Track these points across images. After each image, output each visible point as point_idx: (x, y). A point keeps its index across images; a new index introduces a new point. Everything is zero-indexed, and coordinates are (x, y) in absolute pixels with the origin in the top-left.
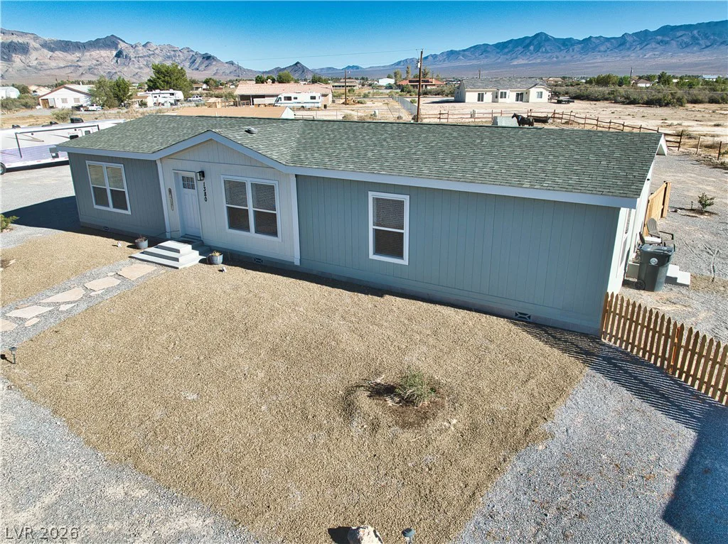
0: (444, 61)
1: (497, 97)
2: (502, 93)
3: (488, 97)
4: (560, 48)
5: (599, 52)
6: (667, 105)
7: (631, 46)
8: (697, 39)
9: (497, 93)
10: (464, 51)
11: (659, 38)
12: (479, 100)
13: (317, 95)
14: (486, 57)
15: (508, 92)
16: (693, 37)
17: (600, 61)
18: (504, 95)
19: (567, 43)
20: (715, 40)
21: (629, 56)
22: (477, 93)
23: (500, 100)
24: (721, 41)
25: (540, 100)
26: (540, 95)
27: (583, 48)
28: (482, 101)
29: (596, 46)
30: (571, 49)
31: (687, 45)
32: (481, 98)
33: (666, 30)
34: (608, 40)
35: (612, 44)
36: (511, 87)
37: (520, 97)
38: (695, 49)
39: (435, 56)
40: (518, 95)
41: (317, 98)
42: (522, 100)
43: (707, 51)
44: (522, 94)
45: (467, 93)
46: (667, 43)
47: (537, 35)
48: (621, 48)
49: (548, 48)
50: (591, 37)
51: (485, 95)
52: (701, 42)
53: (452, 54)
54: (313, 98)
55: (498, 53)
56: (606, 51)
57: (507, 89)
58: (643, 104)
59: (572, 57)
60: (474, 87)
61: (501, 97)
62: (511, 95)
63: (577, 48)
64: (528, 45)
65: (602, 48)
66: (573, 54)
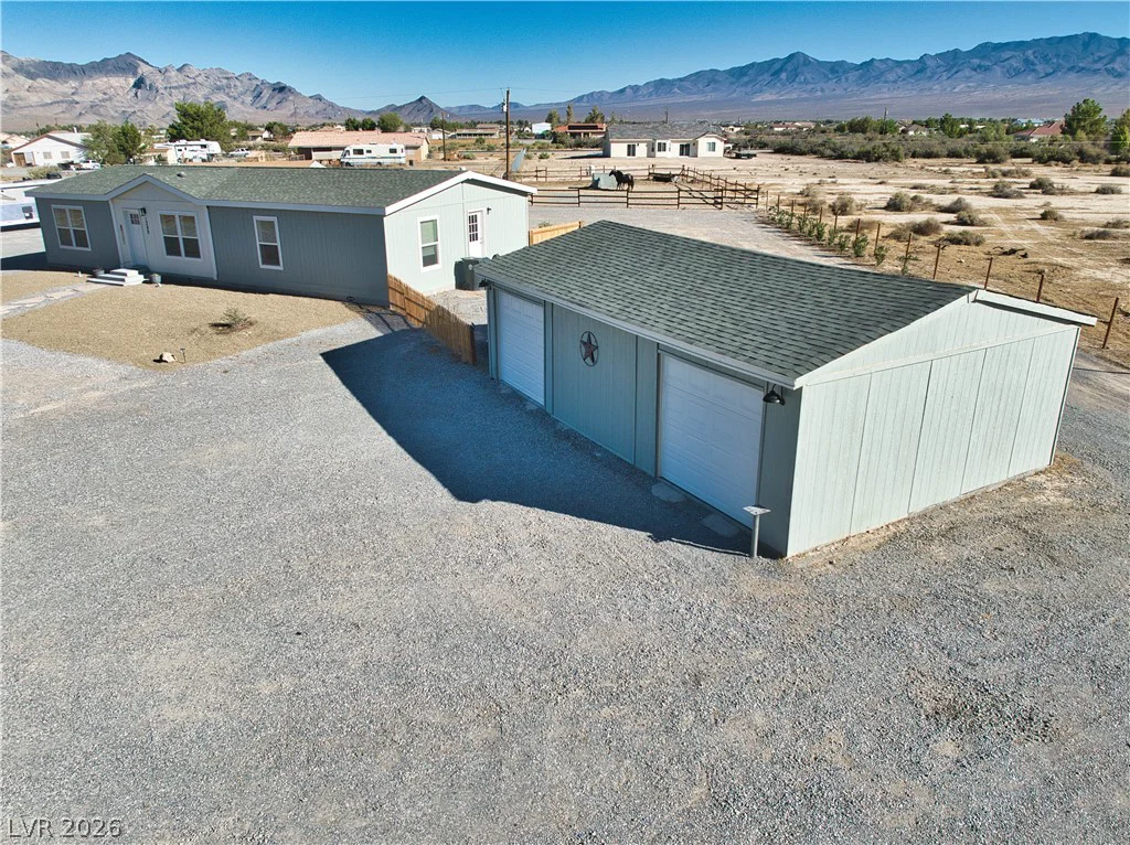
0: (651, 94)
1: (653, 150)
2: (659, 144)
3: (641, 150)
4: (826, 76)
5: (886, 82)
6: (877, 160)
7: (934, 74)
8: (1033, 64)
9: (653, 144)
10: (680, 80)
11: (976, 61)
12: (629, 155)
13: (399, 147)
14: (715, 90)
15: (668, 142)
16: (1027, 61)
17: (887, 96)
18: (662, 148)
19: (837, 69)
20: (1059, 65)
21: (930, 89)
22: (626, 145)
23: (658, 154)
24: (1068, 66)
25: (712, 154)
26: (713, 147)
27: (861, 77)
28: (634, 155)
29: (882, 74)
30: (843, 79)
31: (1018, 73)
32: (631, 151)
33: (985, 50)
34: (899, 64)
35: (905, 70)
36: (672, 136)
37: (685, 150)
38: (1029, 78)
39: (636, 89)
40: (682, 147)
41: (399, 151)
42: (688, 154)
43: (1046, 82)
44: (688, 146)
45: (613, 145)
46: (987, 69)
47: (792, 56)
48: (919, 76)
49: (809, 76)
50: (873, 60)
51: (637, 148)
52: (1039, 67)
53: (661, 85)
54: (393, 151)
55: (732, 83)
56: (895, 82)
57: (667, 138)
58: (852, 158)
59: (845, 90)
60: (622, 136)
61: (659, 150)
62: (673, 148)
63: (853, 76)
64: (781, 70)
65: (891, 77)
66: (845, 85)
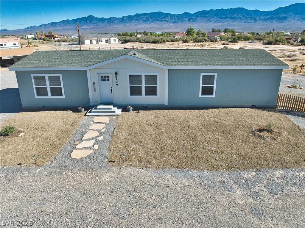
0: (50, 27)
4: (99, 22)
5: (115, 23)
7: (126, 21)
8: (148, 19)
10: (58, 22)
11: (136, 18)
14: (69, 25)
16: (147, 18)
17: (116, 27)
19: (102, 20)
20: (154, 19)
21: (126, 25)
24: (156, 19)
27: (108, 22)
29: (114, 21)
30: (104, 22)
31: (145, 21)
33: (137, 15)
34: (118, 18)
35: (119, 20)
38: (148, 22)
39: (45, 25)
43: (152, 23)
46: (138, 20)
47: (89, 16)
48: (123, 22)
49: (95, 22)
50: (111, 17)
52: (150, 20)
53: (53, 24)
55: (74, 23)
56: (117, 23)
59: (105, 25)
63: (106, 21)
64: (87, 20)
65: (116, 22)
66: (105, 24)
